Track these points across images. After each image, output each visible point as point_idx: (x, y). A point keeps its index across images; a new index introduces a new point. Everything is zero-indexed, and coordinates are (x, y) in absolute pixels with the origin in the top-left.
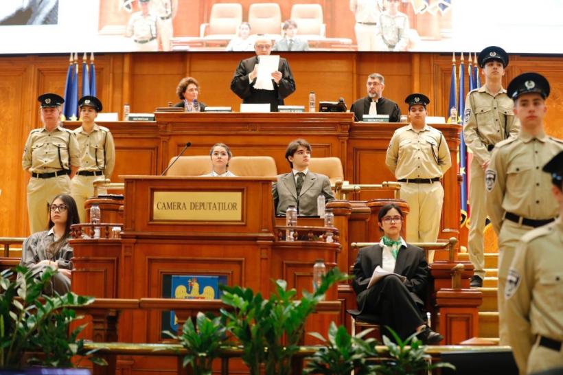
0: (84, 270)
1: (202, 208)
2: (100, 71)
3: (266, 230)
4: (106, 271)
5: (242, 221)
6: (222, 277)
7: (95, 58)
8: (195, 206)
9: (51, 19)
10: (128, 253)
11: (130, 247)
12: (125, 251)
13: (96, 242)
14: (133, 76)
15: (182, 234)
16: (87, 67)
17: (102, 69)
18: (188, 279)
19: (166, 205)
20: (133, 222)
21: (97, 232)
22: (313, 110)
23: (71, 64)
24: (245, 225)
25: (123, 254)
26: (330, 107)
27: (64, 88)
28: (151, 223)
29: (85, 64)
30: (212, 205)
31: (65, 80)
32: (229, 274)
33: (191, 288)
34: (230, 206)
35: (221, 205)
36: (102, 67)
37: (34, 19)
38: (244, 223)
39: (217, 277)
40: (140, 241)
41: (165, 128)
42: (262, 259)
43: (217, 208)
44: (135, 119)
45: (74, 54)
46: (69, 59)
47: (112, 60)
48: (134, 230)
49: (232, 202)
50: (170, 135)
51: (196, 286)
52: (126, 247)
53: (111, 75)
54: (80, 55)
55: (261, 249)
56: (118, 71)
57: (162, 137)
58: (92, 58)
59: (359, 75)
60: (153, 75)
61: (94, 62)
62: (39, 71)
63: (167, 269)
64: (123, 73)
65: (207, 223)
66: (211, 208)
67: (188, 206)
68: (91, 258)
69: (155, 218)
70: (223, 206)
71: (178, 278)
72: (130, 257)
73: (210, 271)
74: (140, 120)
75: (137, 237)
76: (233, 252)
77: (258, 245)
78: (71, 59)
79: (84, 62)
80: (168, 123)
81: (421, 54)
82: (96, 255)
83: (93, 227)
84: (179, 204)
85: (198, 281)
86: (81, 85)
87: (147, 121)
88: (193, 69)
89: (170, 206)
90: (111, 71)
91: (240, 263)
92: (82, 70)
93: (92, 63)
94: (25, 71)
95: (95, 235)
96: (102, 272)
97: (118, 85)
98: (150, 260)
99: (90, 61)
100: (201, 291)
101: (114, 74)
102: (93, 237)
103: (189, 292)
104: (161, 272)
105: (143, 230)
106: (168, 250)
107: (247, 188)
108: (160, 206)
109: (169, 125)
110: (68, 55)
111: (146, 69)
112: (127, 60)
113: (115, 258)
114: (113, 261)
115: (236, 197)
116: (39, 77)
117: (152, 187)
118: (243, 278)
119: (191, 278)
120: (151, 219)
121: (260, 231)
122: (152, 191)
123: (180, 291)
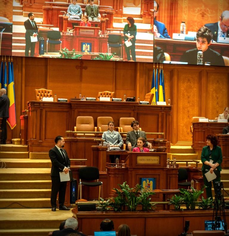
1: (149, 160)
5: (160, 164)
6: (155, 178)
8: (147, 160)
15: (144, 167)
16: (10, 64)
18: (146, 179)
22: (125, 101)
26: (130, 100)
30: (152, 160)
33: (147, 181)
35: (154, 160)
39: (153, 178)
42: (164, 174)
48: (132, 167)
49: (157, 159)
53: (17, 65)
56: (20, 64)
58: (12, 59)
59: (116, 69)
64: (22, 65)
65: (151, 165)
69: (137, 163)
72: (131, 174)
73: (151, 177)
74: (63, 102)
76: (157, 172)
77: (164, 170)
79: (9, 61)
81: (140, 63)
82: (118, 172)
84: (143, 159)
85: (149, 179)
87: (65, 102)
88: (50, 64)
89: (141, 160)
90: (17, 63)
91: (159, 175)
93: (12, 62)
96: (120, 177)
98: (136, 174)
100: (149, 182)
103: (146, 183)
104: (139, 177)
105: (135, 166)
107: (161, 155)
108: (139, 160)
112: (24, 59)
118: (160, 179)
121: (164, 167)
122: (137, 156)
123: (144, 182)
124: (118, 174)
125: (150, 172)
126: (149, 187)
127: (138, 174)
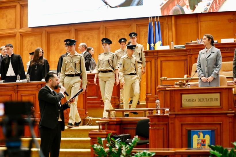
0: (154, 128)
1: (203, 101)
2: (162, 23)
3: (231, 109)
4: (163, 128)
6: (213, 131)
7: (159, 19)
8: (200, 100)
9: (140, 3)
10: (172, 122)
11: (173, 119)
12: (171, 121)
13: (159, 116)
14: (176, 24)
16: (157, 23)
17: (163, 23)
18: (198, 132)
19: (187, 100)
20: (174, 108)
21: (159, 111)
23: (150, 22)
24: (222, 108)
25: (170, 122)
27: (148, 32)
28: (181, 108)
29: (155, 22)
30: (207, 100)
31: (148, 28)
32: (216, 129)
33: (200, 135)
34: (215, 100)
35: (211, 99)
36: (163, 22)
37: (133, 4)
38: (221, 107)
39: (210, 131)
40: (177, 116)
41: (190, 51)
42: (229, 122)
43: (209, 100)
44: (177, 48)
45: (151, 17)
46: (149, 19)
47: (167, 19)
48: (174, 111)
49: (216, 98)
50: (192, 54)
51: (202, 135)
52: (171, 119)
53: (167, 25)
54: (153, 17)
55: (229, 118)
56: (170, 23)
57: (188, 55)
58: (158, 19)
60: (185, 24)
61: (159, 20)
62: (137, 25)
63: (189, 128)
64: (172, 24)
65: (205, 107)
66: (207, 101)
67: (197, 100)
68: (157, 123)
69: (183, 106)
70: (212, 100)
71: (194, 131)
72: (173, 123)
73: (207, 128)
74: (179, 48)
75: (176, 115)
76: (217, 120)
77: (228, 116)
78: (150, 20)
79: (155, 21)
80: (191, 49)
82: (159, 122)
83: (157, 110)
84: (193, 99)
85: (203, 132)
86: (154, 30)
87: (182, 48)
88: (201, 20)
89: (189, 100)
90: (167, 23)
91: (220, 124)
92: (155, 24)
93: (159, 21)
94: (131, 25)
95: (158, 113)
96: (162, 129)
97: (170, 29)
98: (182, 125)
99: (158, 20)
100: (204, 137)
101: (168, 25)
102: (157, 114)
103: (199, 138)
104: (187, 129)
105: (178, 111)
106: (189, 120)
107: (222, 91)
108: (185, 101)
109: (191, 50)
110: (148, 18)
111: (181, 21)
112: (173, 18)
113: (167, 123)
114: (166, 124)
115: (218, 96)
116: (137, 28)
117: (181, 93)
118: (222, 131)
119: (199, 132)
120: (181, 106)
121: (228, 110)
122: (181, 94)
123: (195, 137)
124: (158, 125)
125: (206, 120)
126: (204, 145)
127: (184, 124)
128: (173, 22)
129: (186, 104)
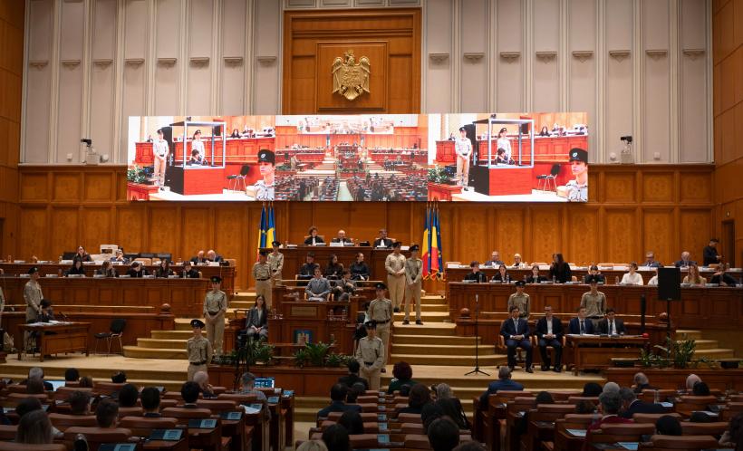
6: (311, 331)
19: (295, 311)
20: (286, 315)
23: (263, 207)
24: (318, 317)
27: (260, 218)
28: (291, 316)
31: (260, 215)
51: (304, 334)
52: (283, 322)
53: (281, 210)
58: (272, 204)
62: (249, 210)
63: (295, 329)
70: (311, 311)
71: (299, 332)
72: (285, 325)
73: (308, 329)
76: (314, 324)
79: (269, 206)
91: (316, 327)
106: (296, 324)
119: (302, 332)
123: (299, 336)
125: (307, 324)
127: (292, 327)
128: (287, 208)
129: (294, 314)
